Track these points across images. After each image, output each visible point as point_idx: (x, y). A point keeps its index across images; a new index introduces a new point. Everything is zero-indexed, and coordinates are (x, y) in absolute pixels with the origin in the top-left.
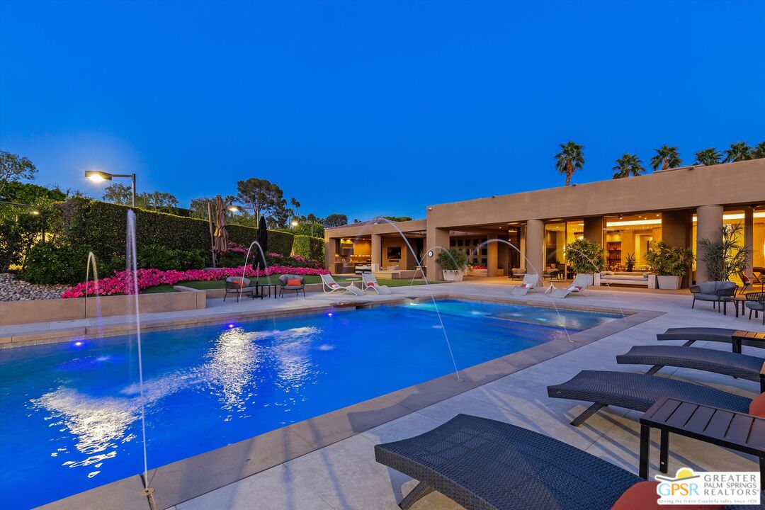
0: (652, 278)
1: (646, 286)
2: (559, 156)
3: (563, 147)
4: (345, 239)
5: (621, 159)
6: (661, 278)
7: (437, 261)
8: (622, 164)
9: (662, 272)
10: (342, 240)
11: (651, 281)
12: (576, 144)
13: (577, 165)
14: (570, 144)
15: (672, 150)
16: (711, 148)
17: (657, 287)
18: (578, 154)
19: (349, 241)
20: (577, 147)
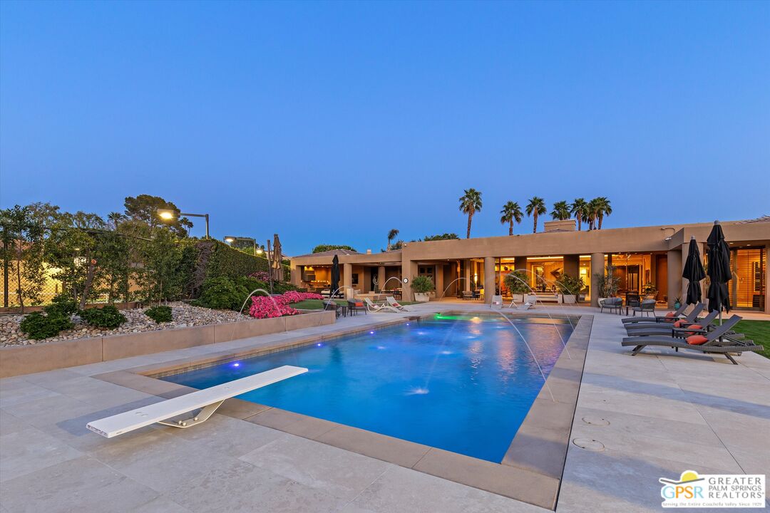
0: (560, 296)
1: (557, 302)
2: (463, 199)
3: (467, 193)
4: (308, 267)
5: (507, 205)
6: (565, 296)
7: (412, 286)
8: (507, 209)
9: (566, 293)
10: (306, 268)
11: (559, 299)
12: (477, 191)
13: (476, 207)
14: (471, 191)
15: (540, 200)
16: (563, 201)
17: (563, 302)
18: (478, 198)
19: (311, 269)
20: (477, 194)
